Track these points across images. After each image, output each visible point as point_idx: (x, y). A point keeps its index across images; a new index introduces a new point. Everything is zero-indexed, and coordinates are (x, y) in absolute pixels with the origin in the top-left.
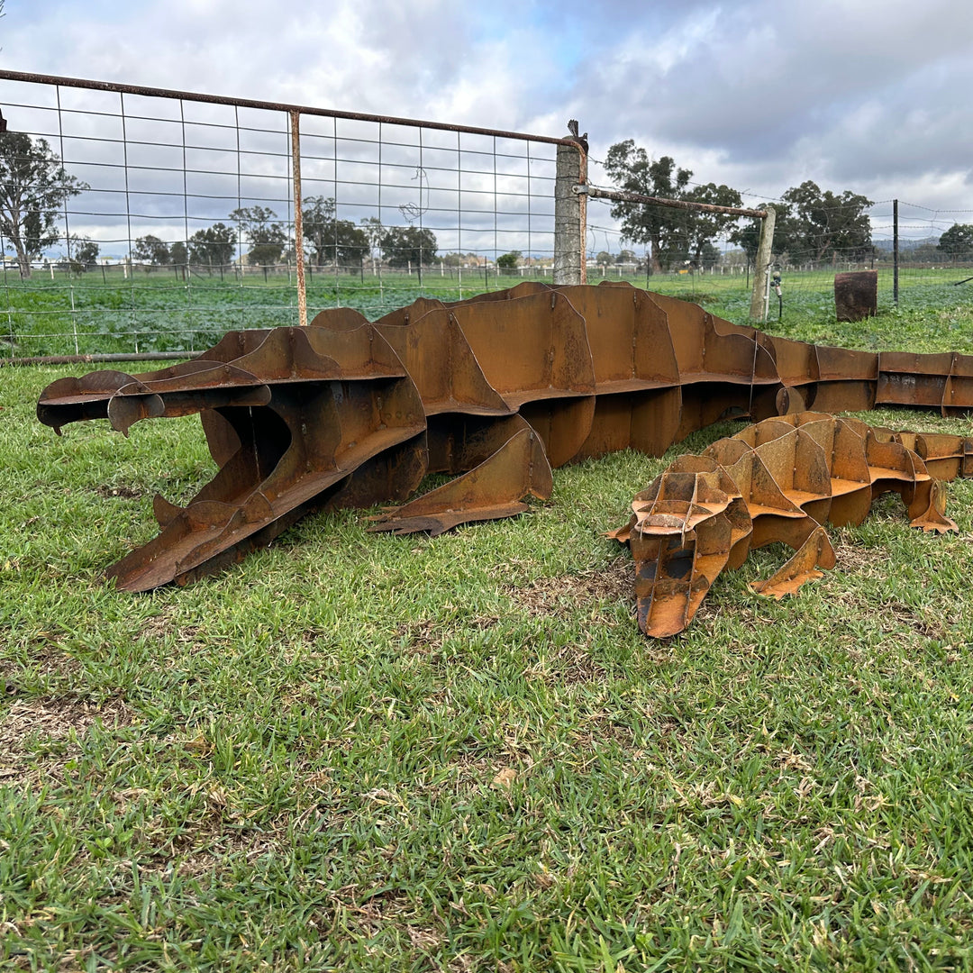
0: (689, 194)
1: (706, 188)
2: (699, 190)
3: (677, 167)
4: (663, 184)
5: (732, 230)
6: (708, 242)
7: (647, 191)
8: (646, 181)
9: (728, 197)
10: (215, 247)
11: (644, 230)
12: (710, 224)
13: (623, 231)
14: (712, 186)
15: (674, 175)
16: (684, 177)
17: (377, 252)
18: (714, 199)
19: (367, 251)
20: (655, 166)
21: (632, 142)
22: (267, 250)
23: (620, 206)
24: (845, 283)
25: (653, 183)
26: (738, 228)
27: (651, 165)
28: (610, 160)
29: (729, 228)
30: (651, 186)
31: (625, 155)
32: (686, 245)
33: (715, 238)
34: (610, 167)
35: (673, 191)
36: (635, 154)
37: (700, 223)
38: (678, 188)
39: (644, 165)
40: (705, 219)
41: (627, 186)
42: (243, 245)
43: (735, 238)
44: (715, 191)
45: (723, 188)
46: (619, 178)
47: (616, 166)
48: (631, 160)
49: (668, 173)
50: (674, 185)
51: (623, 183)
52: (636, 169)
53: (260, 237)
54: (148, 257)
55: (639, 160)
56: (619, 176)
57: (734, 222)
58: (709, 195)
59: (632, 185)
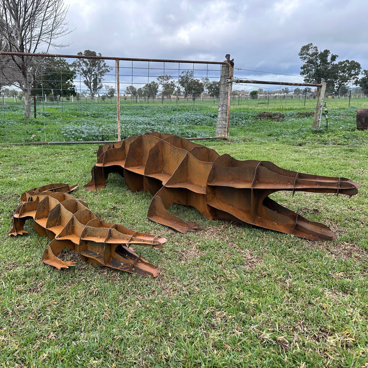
0: (336, 65)
1: (344, 62)
2: (341, 63)
3: (331, 53)
4: (324, 61)
5: (355, 79)
6: (344, 84)
7: (317, 64)
8: (317, 60)
9: (355, 66)
10: (151, 90)
11: (314, 80)
12: (345, 77)
13: (305, 80)
14: (347, 61)
15: (329, 59)
16: (334, 58)
17: (206, 90)
18: (348, 67)
19: (203, 90)
20: (321, 53)
21: (311, 44)
22: (168, 90)
23: (305, 70)
24: (362, 113)
25: (319, 61)
26: (358, 78)
27: (319, 53)
28: (301, 52)
29: (354, 78)
30: (319, 62)
31: (308, 50)
32: (334, 86)
33: (347, 83)
34: (301, 55)
35: (328, 64)
36: (313, 49)
37: (340, 76)
38: (331, 62)
39: (316, 54)
40: (343, 75)
41: (308, 62)
42: (161, 88)
43: (356, 83)
44: (349, 63)
45: (353, 62)
46: (305, 59)
47: (304, 54)
48: (310, 52)
49: (327, 56)
50: (329, 61)
51: (306, 61)
52: (312, 55)
53: (166, 86)
54: (130, 93)
55: (314, 51)
56: (305, 58)
57: (357, 76)
58: (345, 65)
59: (310, 62)
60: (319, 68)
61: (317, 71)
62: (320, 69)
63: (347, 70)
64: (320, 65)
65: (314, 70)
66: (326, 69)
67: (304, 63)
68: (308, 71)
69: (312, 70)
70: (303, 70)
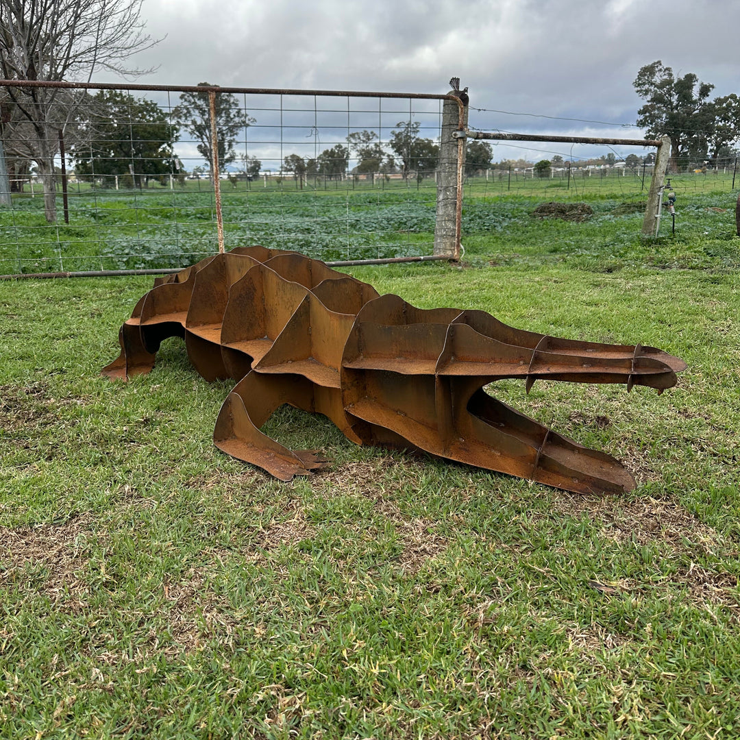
0: (710, 104)
1: (727, 99)
2: (719, 101)
3: (700, 81)
4: (685, 97)
6: (726, 145)
7: (671, 103)
8: (671, 95)
10: (334, 162)
12: (729, 130)
13: (646, 137)
14: (733, 97)
15: (695, 92)
16: (705, 91)
18: (734, 108)
20: (680, 82)
21: (660, 63)
22: (370, 162)
23: (646, 117)
25: (676, 97)
27: (675, 82)
28: (639, 79)
30: (674, 99)
31: (653, 74)
32: (705, 148)
33: (733, 141)
34: (639, 85)
35: (695, 102)
36: (662, 73)
37: (719, 129)
38: (700, 99)
39: (669, 82)
40: (724, 125)
41: (653, 100)
42: (354, 161)
44: (736, 101)
46: (646, 94)
47: (644, 84)
48: (657, 79)
49: (691, 87)
50: (696, 97)
51: (649, 97)
52: (661, 86)
53: (366, 154)
54: (292, 170)
55: (666, 77)
56: (647, 92)
58: (729, 105)
59: (657, 99)
60: (675, 111)
61: (672, 117)
62: (678, 113)
63: (733, 114)
64: (677, 105)
65: (664, 115)
66: (689, 114)
67: (645, 101)
68: (653, 118)
69: (660, 117)
70: (642, 117)
